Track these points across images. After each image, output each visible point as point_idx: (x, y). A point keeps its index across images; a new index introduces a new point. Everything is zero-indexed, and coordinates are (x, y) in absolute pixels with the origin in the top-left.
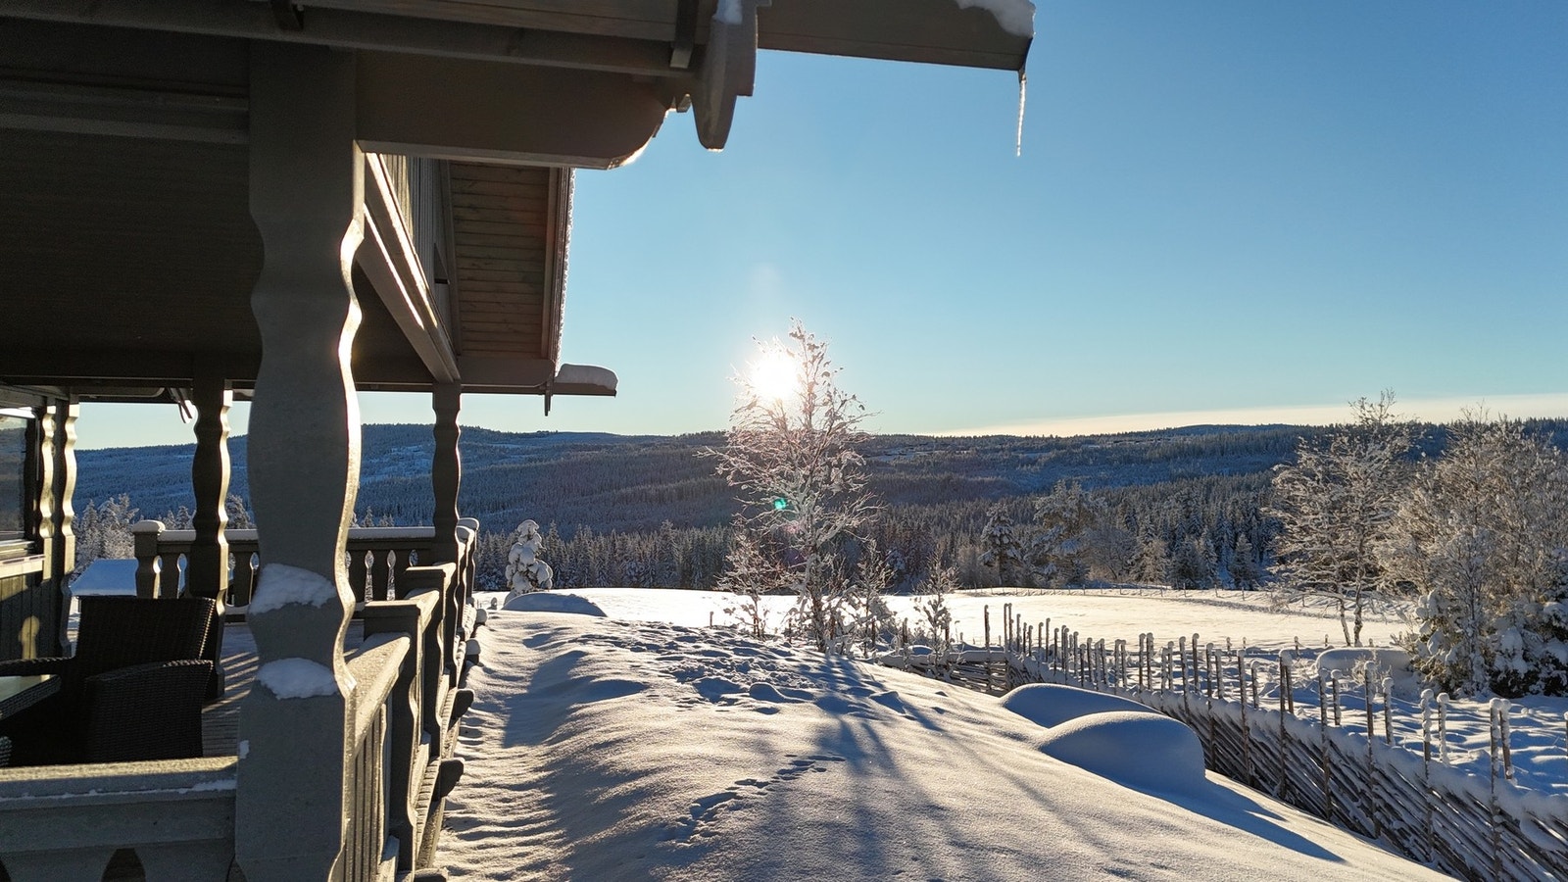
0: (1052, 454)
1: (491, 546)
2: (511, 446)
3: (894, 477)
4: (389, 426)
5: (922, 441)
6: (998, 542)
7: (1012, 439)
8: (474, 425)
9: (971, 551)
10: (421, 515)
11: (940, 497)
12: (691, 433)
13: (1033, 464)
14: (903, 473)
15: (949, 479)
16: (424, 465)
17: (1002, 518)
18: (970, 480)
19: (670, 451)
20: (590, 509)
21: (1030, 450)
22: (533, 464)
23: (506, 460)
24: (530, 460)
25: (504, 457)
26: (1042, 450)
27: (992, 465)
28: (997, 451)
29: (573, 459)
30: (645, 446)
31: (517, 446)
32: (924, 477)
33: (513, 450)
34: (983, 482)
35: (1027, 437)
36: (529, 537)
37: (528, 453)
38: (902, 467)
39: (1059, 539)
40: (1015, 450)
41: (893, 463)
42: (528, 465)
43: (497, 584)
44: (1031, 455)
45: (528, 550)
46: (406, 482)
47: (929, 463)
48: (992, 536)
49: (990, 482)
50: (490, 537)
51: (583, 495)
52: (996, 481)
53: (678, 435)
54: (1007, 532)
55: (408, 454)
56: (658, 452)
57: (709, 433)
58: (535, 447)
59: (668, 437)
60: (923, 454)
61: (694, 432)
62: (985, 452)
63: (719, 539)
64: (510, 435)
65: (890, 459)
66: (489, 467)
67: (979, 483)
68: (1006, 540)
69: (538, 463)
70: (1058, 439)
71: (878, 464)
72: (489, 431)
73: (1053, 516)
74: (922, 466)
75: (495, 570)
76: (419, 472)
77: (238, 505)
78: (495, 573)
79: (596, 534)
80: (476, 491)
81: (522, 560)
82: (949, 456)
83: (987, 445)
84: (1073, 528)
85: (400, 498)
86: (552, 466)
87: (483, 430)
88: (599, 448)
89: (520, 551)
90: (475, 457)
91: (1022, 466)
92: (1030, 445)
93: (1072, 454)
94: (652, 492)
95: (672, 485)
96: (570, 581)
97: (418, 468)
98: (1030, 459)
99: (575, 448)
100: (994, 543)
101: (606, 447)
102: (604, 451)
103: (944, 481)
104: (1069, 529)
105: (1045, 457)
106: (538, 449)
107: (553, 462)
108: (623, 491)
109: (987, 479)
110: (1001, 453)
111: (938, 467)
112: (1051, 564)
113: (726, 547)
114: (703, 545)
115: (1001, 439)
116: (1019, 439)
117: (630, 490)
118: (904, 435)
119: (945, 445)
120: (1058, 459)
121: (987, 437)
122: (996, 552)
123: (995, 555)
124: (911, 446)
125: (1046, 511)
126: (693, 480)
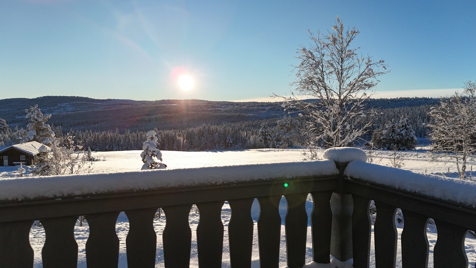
0: (269, 107)
1: (96, 136)
2: (99, 104)
3: (223, 114)
4: (57, 97)
5: (231, 103)
6: (264, 134)
7: (257, 103)
8: (86, 97)
9: (255, 137)
10: (69, 126)
11: (237, 120)
12: (158, 100)
13: (264, 110)
14: (226, 113)
15: (240, 115)
16: (70, 110)
17: (266, 127)
18: (246, 115)
19: (152, 106)
20: (126, 124)
21: (263, 106)
22: (107, 109)
23: (97, 108)
24: (106, 108)
25: (97, 107)
26: (266, 106)
27: (252, 111)
28: (253, 106)
29: (120, 108)
30: (143, 104)
31: (101, 104)
32: (232, 114)
33: (100, 105)
34: (250, 116)
35: (262, 102)
36: (152, 138)
37: (104, 106)
38: (225, 111)
39: (285, 133)
40: (258, 106)
41: (222, 110)
42: (105, 110)
43: (99, 149)
44: (263, 108)
45: (152, 145)
46: (64, 115)
47: (233, 110)
48: (262, 132)
49: (252, 116)
50: (96, 133)
51: (124, 119)
52: (254, 116)
53: (154, 100)
54: (267, 131)
55: (64, 106)
56: (148, 106)
57: (164, 100)
58: (107, 104)
59: (151, 101)
60: (231, 107)
61: (159, 100)
62: (250, 107)
63: (173, 134)
64: (98, 100)
65: (222, 108)
66: (92, 110)
67: (248, 116)
68: (266, 134)
69: (109, 109)
70: (271, 103)
71: (218, 110)
72: (91, 99)
73: (282, 126)
74: (231, 111)
75: (98, 144)
76: (68, 112)
77: (4, 122)
78: (98, 145)
79: (131, 132)
80: (88, 118)
81: (149, 149)
82: (239, 108)
83: (250, 105)
84: (289, 129)
85: (62, 120)
86: (113, 110)
87: (89, 98)
88: (128, 104)
89: (148, 145)
90: (87, 107)
91: (261, 111)
92: (263, 105)
93: (275, 107)
94: (147, 119)
95: (153, 116)
96: (124, 148)
97: (67, 110)
98: (263, 109)
99: (120, 104)
100: (263, 134)
101: (130, 104)
102: (130, 105)
103: (238, 115)
104: (288, 130)
105: (268, 108)
106: (108, 105)
107: (113, 109)
108: (137, 118)
109: (251, 115)
110: (254, 107)
111: (236, 111)
112: (282, 141)
113: (176, 136)
114: (168, 136)
115: (254, 103)
116: (260, 103)
117: (139, 118)
118: (225, 102)
119: (238, 104)
120: (271, 109)
121: (250, 102)
122: (263, 137)
123: (263, 138)
124: (228, 105)
125: (281, 125)
126: (160, 115)
